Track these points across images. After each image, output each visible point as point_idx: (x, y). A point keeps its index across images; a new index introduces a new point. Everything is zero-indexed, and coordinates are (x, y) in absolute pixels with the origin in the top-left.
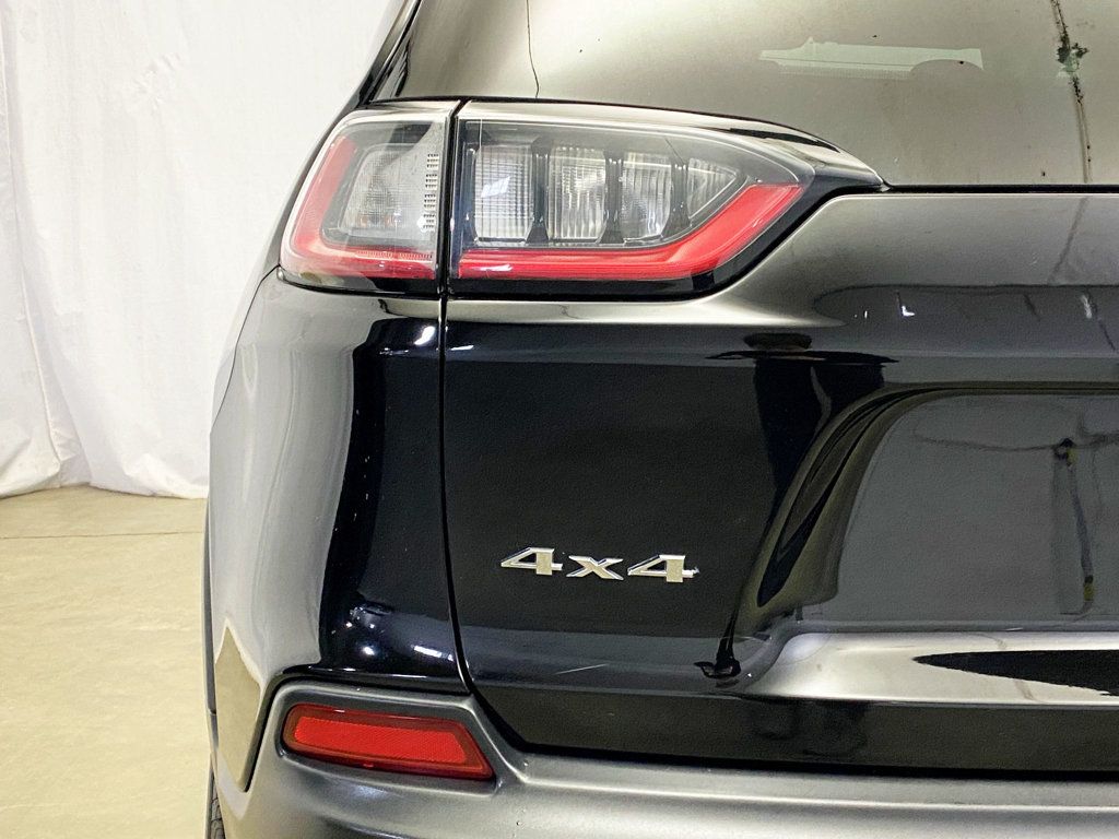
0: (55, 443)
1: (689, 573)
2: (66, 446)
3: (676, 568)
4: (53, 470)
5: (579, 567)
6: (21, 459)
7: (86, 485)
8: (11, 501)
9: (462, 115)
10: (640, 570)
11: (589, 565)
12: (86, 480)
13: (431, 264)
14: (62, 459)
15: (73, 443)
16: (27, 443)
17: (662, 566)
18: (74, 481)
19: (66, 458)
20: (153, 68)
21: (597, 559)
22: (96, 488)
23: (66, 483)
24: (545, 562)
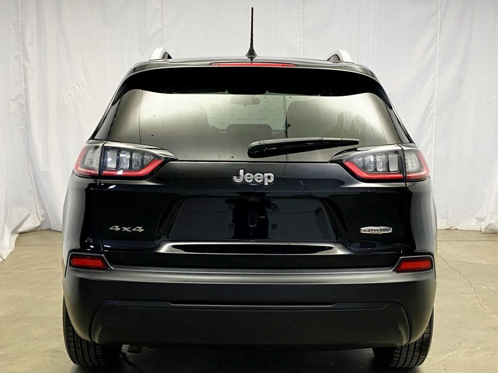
0: (39, 215)
1: (142, 230)
2: (43, 216)
3: (140, 229)
4: (38, 224)
5: (123, 229)
6: (28, 220)
7: (49, 230)
8: (24, 234)
9: (105, 145)
10: (134, 230)
11: (125, 229)
12: (49, 228)
13: (97, 173)
14: (42, 220)
15: (45, 215)
16: (29, 215)
17: (138, 229)
18: (45, 228)
19: (43, 220)
20: (74, 88)
21: (127, 228)
22: (52, 230)
23: (43, 229)
24: (117, 228)
